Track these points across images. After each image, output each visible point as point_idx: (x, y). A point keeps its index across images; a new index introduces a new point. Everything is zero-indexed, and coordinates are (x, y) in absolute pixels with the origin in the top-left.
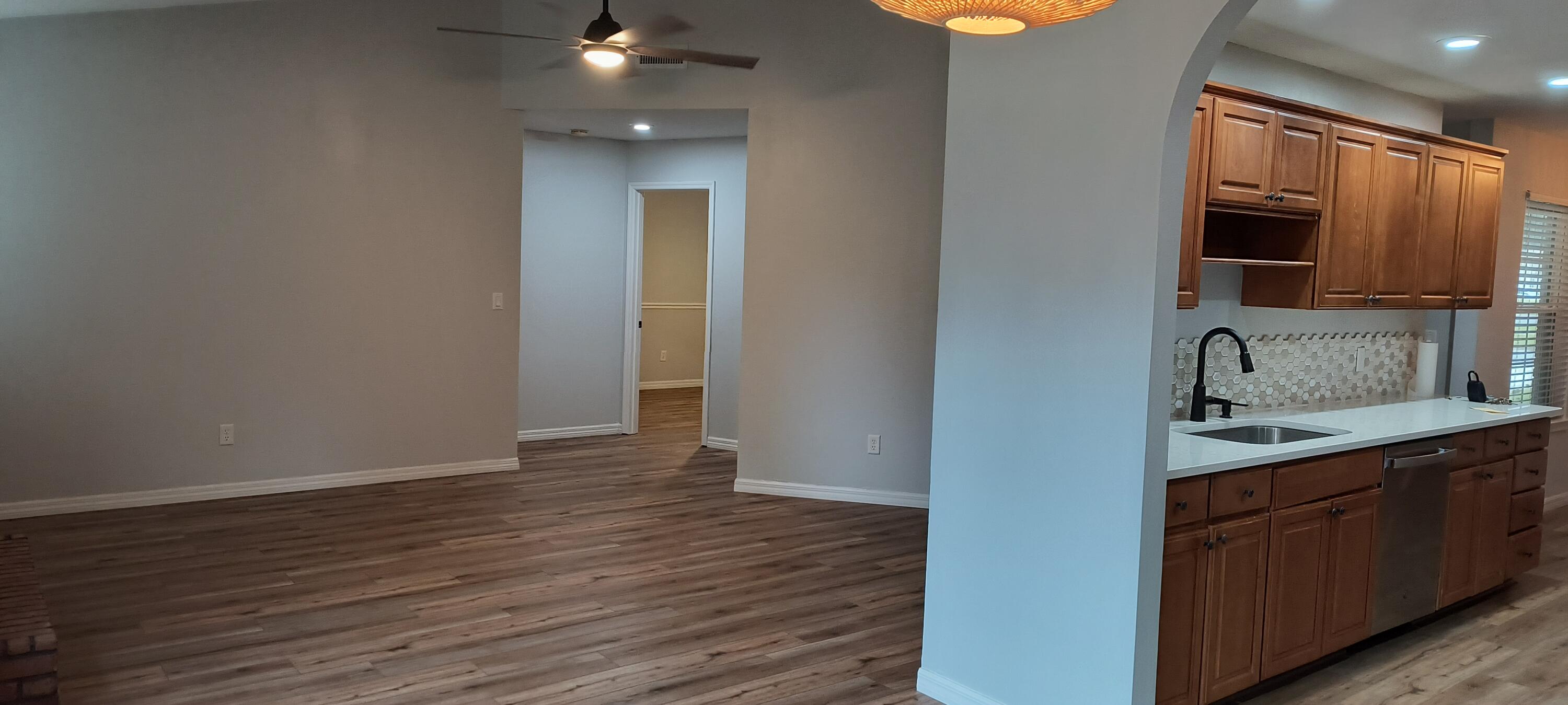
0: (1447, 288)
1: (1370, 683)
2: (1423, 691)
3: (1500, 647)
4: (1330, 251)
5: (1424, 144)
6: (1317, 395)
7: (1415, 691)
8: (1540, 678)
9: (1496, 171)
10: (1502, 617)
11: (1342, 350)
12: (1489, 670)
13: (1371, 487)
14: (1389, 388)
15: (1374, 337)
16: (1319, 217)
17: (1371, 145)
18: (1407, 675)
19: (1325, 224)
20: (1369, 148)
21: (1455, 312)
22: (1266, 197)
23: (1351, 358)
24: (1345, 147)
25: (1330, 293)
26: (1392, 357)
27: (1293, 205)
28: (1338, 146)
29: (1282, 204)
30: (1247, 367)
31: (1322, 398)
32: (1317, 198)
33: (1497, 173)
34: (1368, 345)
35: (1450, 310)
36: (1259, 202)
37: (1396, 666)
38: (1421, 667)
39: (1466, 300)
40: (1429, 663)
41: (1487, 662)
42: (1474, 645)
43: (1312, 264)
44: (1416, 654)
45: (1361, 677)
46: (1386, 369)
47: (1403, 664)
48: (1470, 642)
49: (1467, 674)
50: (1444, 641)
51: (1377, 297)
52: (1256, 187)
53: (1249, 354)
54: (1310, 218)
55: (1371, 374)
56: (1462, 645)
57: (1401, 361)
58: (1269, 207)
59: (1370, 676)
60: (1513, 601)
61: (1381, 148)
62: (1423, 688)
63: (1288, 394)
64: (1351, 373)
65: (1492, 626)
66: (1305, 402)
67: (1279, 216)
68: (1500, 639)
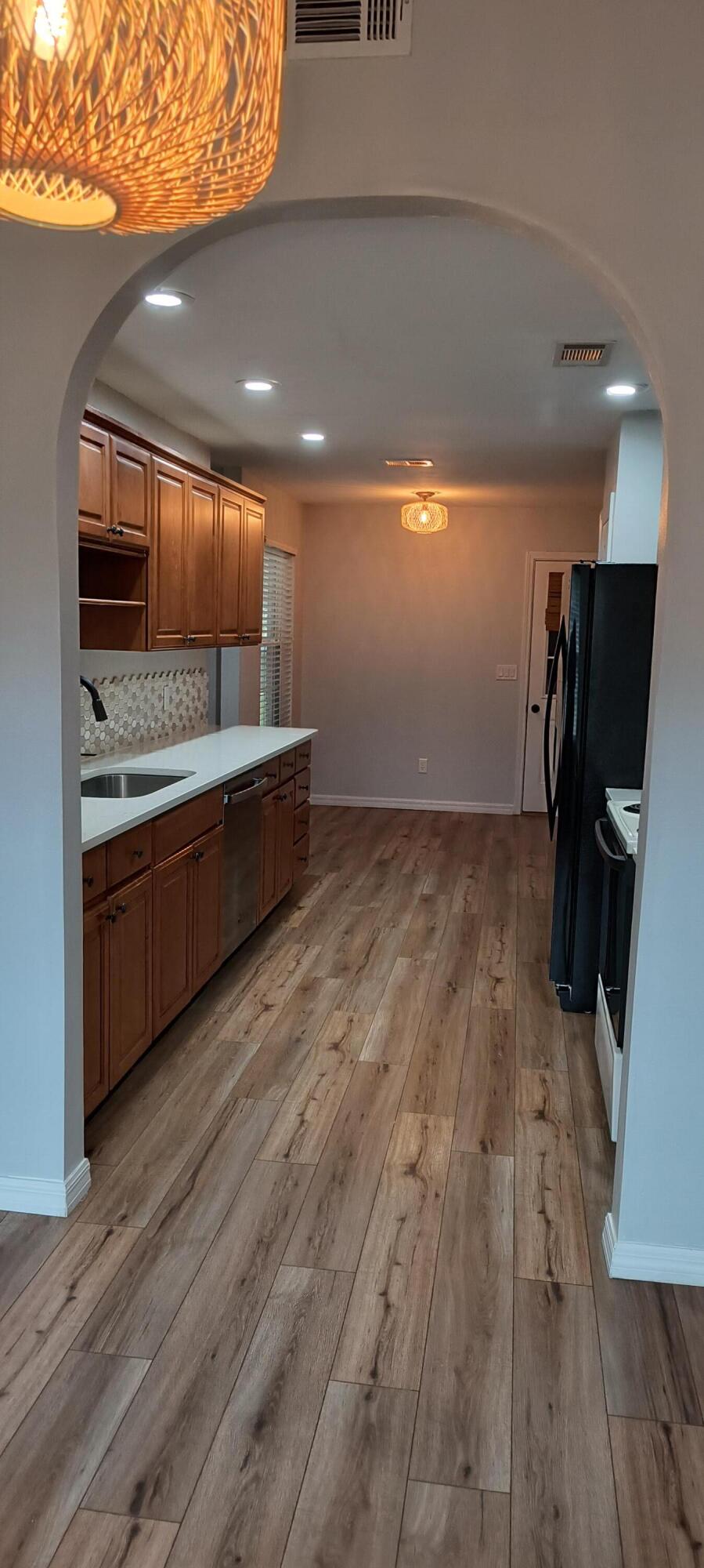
0: (235, 627)
1: (230, 1010)
2: (272, 1006)
3: (307, 947)
4: (158, 590)
5: (216, 485)
6: (138, 735)
7: (267, 1008)
8: (346, 968)
9: (259, 516)
10: (297, 918)
11: (153, 690)
12: (310, 971)
13: (216, 826)
14: (187, 724)
15: (175, 675)
16: (147, 553)
17: (181, 482)
18: (255, 993)
19: (153, 562)
20: (179, 485)
21: (220, 650)
22: (109, 531)
23: (161, 698)
24: (165, 483)
25: (159, 634)
26: (188, 693)
27: (128, 540)
28: (159, 480)
29: (121, 538)
30: (101, 715)
31: (142, 739)
32: (145, 534)
33: (260, 518)
34: (171, 684)
35: (215, 649)
36: (103, 535)
37: (243, 988)
38: (262, 983)
39: (248, 637)
40: (266, 977)
41: (306, 963)
42: (289, 950)
43: (144, 603)
44: (254, 971)
45: (222, 1007)
46: (185, 704)
47: (248, 984)
48: (285, 948)
49: (296, 980)
50: (267, 953)
51: (193, 636)
52: (98, 517)
53: (101, 701)
54: (140, 556)
55: (174, 711)
56: (282, 953)
57: (194, 697)
58: (110, 542)
59: (228, 1004)
60: (297, 902)
61: (188, 485)
62: (272, 1003)
63: (117, 737)
64: (161, 712)
65: (294, 929)
66: (130, 744)
67: (116, 551)
68: (305, 936)
